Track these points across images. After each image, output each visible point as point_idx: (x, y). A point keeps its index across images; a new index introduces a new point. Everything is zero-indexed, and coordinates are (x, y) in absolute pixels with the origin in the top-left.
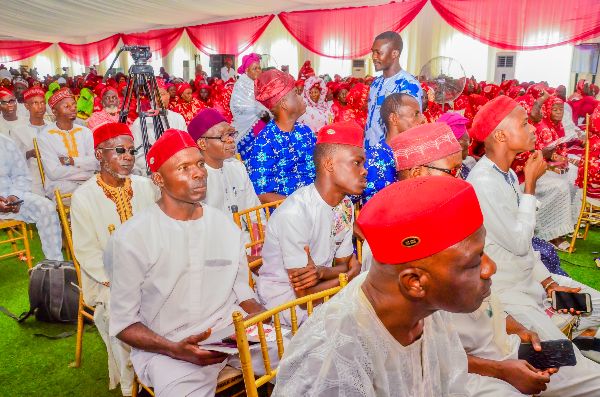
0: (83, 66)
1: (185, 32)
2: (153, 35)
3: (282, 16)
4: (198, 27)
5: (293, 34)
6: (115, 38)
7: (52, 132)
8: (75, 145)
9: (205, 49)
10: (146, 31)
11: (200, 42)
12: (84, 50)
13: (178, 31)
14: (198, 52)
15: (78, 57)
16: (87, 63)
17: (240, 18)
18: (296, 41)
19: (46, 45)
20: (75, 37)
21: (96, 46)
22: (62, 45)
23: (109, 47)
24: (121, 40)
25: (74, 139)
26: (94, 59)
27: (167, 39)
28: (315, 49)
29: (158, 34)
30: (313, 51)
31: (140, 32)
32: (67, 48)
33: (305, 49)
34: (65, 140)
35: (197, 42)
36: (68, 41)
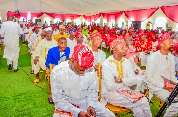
0: (89, 22)
1: (124, 13)
2: (112, 14)
3: (162, 8)
4: (128, 11)
5: (166, 15)
6: (100, 14)
7: (111, 61)
8: (122, 70)
9: (130, 19)
10: (110, 12)
11: (128, 17)
12: (90, 18)
13: (121, 13)
14: (128, 20)
15: (88, 20)
16: (90, 21)
17: (145, 9)
18: (167, 17)
19: (79, 16)
20: (88, 14)
21: (94, 16)
22: (84, 16)
23: (98, 17)
24: (102, 15)
25: (121, 66)
26: (93, 21)
27: (117, 15)
28: (175, 20)
29: (114, 13)
30: (174, 21)
31: (109, 12)
32: (85, 17)
33: (171, 21)
34: (118, 67)
35: (127, 16)
36: (85, 15)
